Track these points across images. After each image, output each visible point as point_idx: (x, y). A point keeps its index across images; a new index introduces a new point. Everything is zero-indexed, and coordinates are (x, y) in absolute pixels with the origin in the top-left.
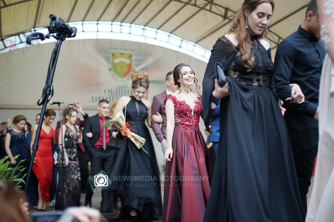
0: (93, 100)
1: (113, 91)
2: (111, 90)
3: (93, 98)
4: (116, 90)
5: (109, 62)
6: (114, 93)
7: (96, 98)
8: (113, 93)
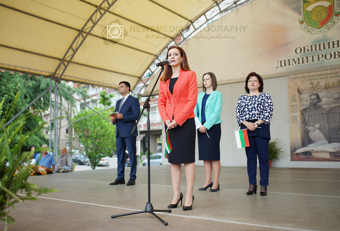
0: (281, 66)
1: (306, 48)
2: (304, 47)
3: (281, 62)
4: (312, 46)
5: (300, 13)
6: (308, 50)
7: (285, 61)
8: (306, 51)
